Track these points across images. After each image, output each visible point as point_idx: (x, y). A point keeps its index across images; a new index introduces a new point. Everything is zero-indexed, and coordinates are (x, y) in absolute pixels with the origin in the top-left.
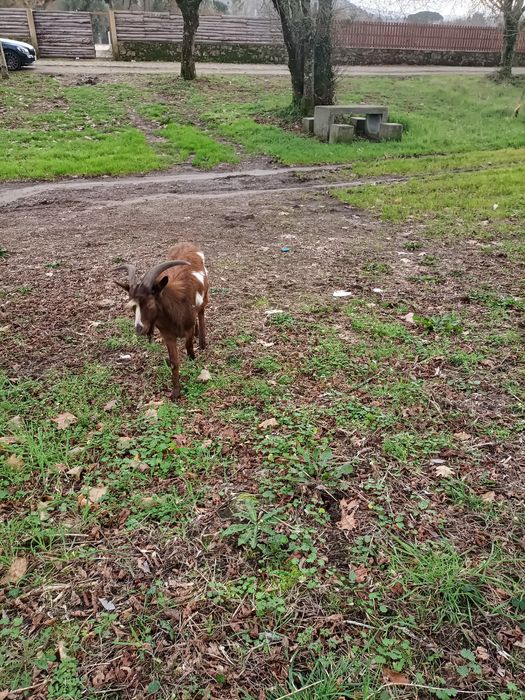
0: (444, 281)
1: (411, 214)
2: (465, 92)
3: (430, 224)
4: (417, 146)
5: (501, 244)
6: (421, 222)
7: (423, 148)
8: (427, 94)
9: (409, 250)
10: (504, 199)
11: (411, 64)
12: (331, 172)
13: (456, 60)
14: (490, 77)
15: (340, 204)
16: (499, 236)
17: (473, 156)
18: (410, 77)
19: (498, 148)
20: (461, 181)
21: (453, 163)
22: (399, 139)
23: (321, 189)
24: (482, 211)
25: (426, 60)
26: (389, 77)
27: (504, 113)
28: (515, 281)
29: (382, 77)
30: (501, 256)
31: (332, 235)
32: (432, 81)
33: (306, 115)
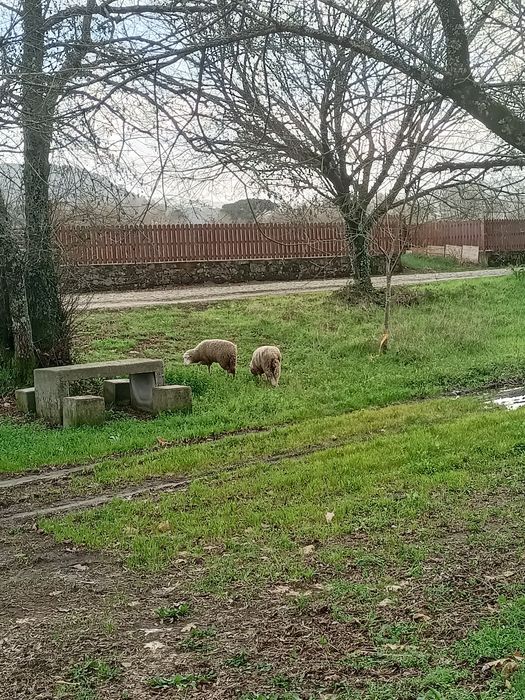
0: (213, 680)
1: (184, 548)
2: (303, 321)
3: (214, 564)
4: (217, 419)
5: (330, 587)
6: (198, 562)
7: (227, 421)
8: (244, 328)
9: (167, 622)
10: (346, 501)
11: (220, 282)
12: (55, 483)
13: (290, 272)
14: (339, 295)
15: (57, 545)
16: (329, 573)
17: (306, 428)
18: (214, 304)
19: (350, 408)
20: (278, 477)
21: (272, 444)
22: (187, 410)
23: (29, 520)
24: (307, 527)
25: (243, 276)
26: (180, 306)
27: (365, 349)
28: (337, 659)
29: (167, 308)
30: (324, 611)
31: (24, 613)
32: (250, 307)
33: (24, 385)
